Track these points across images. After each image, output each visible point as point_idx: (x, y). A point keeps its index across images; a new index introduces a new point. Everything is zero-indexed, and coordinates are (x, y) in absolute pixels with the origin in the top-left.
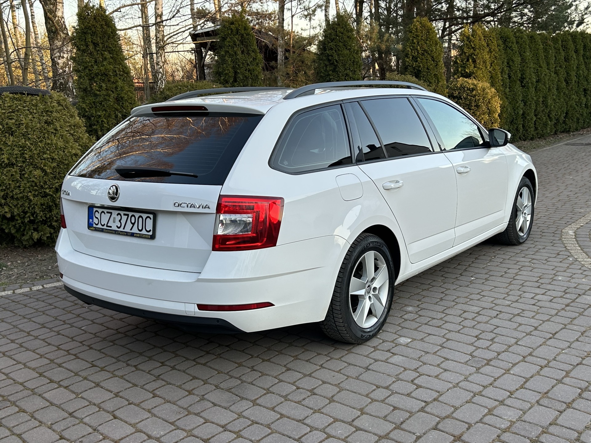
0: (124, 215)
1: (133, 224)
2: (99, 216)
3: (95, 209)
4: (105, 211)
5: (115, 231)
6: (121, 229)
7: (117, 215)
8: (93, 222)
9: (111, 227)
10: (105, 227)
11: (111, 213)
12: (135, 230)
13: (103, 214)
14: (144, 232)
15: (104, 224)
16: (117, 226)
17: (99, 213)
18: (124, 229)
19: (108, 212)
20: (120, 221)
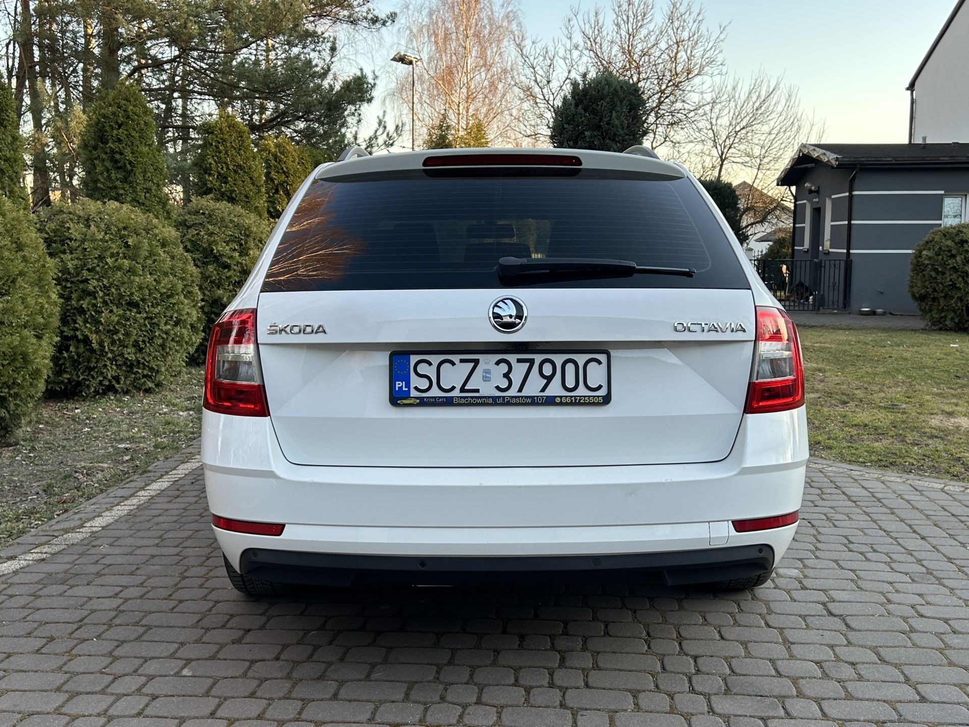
0: (519, 361)
1: (549, 379)
2: (431, 372)
3: (414, 359)
4: (456, 358)
5: (494, 398)
6: (513, 392)
7: (498, 363)
8: (408, 385)
9: (477, 391)
10: (456, 393)
11: (476, 362)
12: (554, 389)
13: (446, 366)
14: (582, 391)
15: (453, 388)
16: (498, 388)
17: (430, 364)
18: (520, 390)
19: (462, 361)
20: (506, 375)
